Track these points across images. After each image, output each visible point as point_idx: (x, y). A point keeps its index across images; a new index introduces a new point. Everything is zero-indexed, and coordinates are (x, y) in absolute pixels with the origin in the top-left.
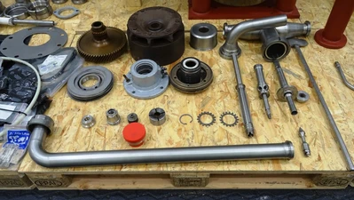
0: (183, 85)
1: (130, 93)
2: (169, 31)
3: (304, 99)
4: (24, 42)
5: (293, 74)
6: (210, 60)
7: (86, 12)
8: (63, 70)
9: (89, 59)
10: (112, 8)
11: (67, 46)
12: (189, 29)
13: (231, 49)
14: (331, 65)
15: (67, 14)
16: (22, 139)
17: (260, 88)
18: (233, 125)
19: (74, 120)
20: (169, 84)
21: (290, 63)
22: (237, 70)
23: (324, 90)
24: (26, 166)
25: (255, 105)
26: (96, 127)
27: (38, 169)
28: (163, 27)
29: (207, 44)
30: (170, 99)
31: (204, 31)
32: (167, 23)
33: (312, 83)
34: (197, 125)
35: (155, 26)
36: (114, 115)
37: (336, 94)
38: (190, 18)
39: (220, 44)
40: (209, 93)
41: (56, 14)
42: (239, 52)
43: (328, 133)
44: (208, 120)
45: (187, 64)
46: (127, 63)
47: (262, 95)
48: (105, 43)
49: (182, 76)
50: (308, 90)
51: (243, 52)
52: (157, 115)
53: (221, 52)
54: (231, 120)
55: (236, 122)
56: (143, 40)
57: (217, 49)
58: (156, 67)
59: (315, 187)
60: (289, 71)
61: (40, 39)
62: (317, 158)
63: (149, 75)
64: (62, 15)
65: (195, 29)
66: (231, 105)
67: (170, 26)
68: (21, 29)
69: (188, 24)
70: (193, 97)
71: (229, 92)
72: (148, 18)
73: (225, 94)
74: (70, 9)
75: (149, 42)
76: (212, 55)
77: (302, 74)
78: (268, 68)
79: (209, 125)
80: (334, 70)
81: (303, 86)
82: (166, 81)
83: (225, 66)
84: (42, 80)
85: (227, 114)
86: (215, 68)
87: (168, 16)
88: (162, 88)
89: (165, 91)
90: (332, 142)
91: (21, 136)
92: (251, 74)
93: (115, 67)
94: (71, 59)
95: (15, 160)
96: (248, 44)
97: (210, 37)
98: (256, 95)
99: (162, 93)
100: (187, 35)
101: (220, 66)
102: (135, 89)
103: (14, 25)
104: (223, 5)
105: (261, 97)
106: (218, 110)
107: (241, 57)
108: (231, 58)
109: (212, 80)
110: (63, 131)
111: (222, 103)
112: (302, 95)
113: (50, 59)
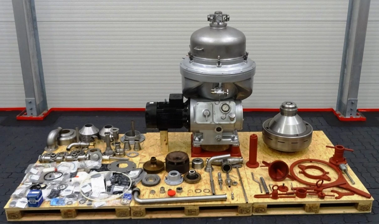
0: (189, 180)
1: (168, 183)
2: (183, 160)
3: (236, 184)
4: (117, 166)
5: (234, 177)
6: (201, 173)
7: (142, 154)
8: (139, 176)
9: (149, 172)
10: (155, 152)
11: (137, 168)
12: (192, 161)
13: (209, 168)
14: (250, 174)
15: (133, 155)
16: (129, 197)
17: (219, 181)
18: (208, 192)
19: (147, 192)
20: (183, 181)
21: (234, 173)
22: (211, 176)
23: (245, 182)
24: (132, 204)
25: (217, 187)
26: (156, 194)
27: (137, 205)
28: (180, 159)
29: (199, 166)
30: (184, 185)
31: (198, 161)
32: (182, 158)
33: (241, 179)
34: (195, 193)
35: (177, 158)
36: (163, 189)
37: (249, 183)
38: (192, 157)
39: (205, 167)
40: (199, 183)
41: (128, 155)
42: (213, 169)
43: (242, 194)
44: (199, 191)
45: (191, 172)
46: (165, 174)
47: (220, 183)
48: (155, 166)
49: (189, 177)
50: (239, 182)
51: (215, 170)
52: (179, 189)
53: (205, 170)
54: (208, 191)
55: (209, 192)
56: (173, 163)
57: (203, 169)
58: (178, 173)
59: (240, 215)
60: (232, 176)
61: (123, 166)
62: (237, 200)
63: (176, 176)
64: (130, 155)
65: (194, 161)
66: (208, 187)
67: (184, 158)
68: (113, 161)
69: (191, 159)
70: (193, 185)
71: (207, 183)
72: (174, 156)
73: (206, 184)
74: (134, 153)
75: (175, 164)
76: (201, 171)
77: (238, 177)
78: (224, 175)
79: (199, 192)
80: (251, 175)
81: (237, 180)
82: (182, 180)
83: (207, 175)
84: (132, 179)
85: (206, 189)
86: (202, 175)
87: (183, 155)
88: (180, 181)
89: (182, 183)
90: (243, 196)
91: (128, 196)
92: (217, 177)
93: (160, 175)
94: (141, 172)
95: (128, 202)
96: (217, 167)
97: (200, 163)
98: (218, 183)
99: (181, 184)
100: (191, 164)
101: (205, 175)
102: (169, 182)
103: (110, 160)
104: (208, 151)
105: (219, 184)
106: (203, 188)
107: (214, 171)
108: (209, 172)
109: (201, 179)
110: (143, 195)
111: (204, 186)
112: (235, 183)
113: (131, 172)
